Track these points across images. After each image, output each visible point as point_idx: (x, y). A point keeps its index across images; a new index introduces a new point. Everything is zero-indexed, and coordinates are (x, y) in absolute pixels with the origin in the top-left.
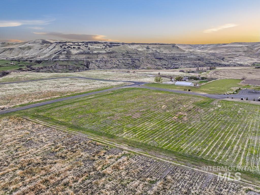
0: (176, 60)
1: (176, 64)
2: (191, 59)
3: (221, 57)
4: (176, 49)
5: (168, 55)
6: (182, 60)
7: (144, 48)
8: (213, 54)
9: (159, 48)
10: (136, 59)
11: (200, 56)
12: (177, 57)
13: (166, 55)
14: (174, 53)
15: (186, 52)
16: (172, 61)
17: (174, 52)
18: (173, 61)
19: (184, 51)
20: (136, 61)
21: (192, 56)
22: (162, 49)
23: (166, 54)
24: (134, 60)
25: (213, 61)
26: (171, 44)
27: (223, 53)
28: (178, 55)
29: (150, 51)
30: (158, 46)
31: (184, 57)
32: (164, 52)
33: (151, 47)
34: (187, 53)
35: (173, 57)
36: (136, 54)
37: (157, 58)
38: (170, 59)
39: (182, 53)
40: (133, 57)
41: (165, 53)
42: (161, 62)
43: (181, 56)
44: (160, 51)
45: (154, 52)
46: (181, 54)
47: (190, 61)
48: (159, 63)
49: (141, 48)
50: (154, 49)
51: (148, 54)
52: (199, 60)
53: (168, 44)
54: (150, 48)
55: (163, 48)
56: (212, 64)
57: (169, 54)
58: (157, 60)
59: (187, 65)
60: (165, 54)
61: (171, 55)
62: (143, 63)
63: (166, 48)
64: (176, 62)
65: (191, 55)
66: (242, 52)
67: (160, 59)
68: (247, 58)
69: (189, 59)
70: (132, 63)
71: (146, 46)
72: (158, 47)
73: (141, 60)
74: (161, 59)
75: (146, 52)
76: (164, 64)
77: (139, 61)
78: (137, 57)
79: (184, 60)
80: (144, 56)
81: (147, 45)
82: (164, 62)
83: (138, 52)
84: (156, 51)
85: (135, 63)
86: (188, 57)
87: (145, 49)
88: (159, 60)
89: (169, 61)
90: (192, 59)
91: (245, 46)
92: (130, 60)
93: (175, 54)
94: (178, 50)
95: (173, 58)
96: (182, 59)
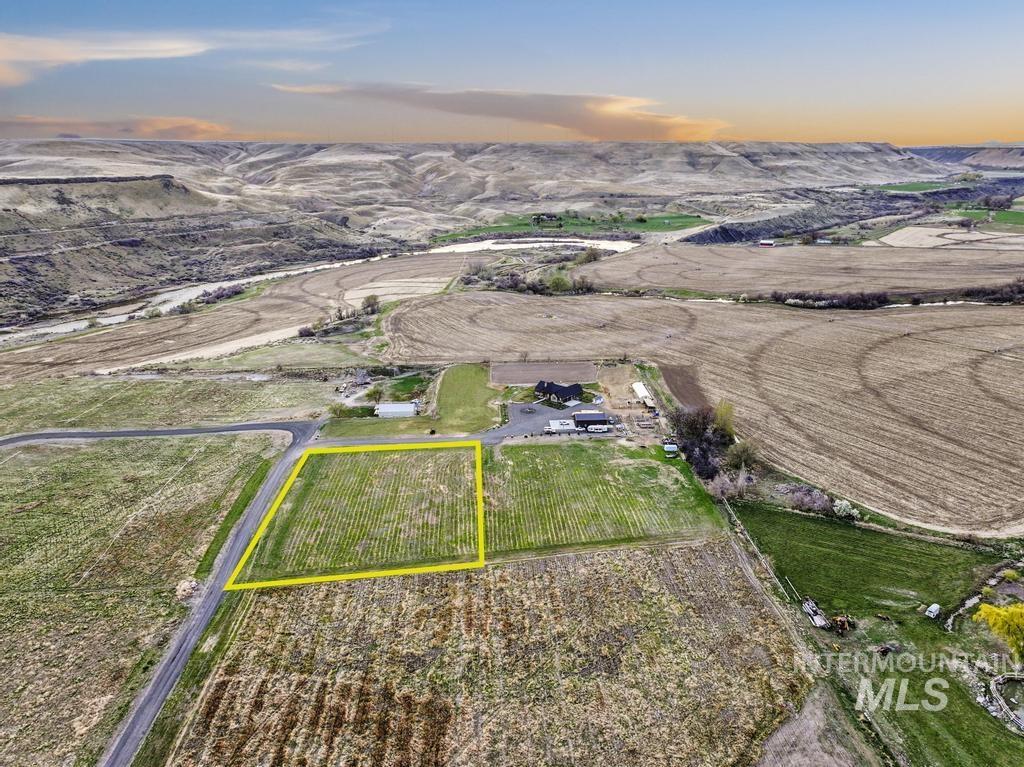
0: (195, 241)
1: (202, 258)
2: (248, 236)
3: (337, 213)
4: (181, 197)
5: (160, 225)
6: (217, 240)
7: (45, 200)
8: (309, 205)
9: (113, 197)
10: (34, 260)
11: (275, 219)
12: (194, 229)
13: (151, 225)
14: (179, 213)
15: (220, 209)
16: (182, 248)
17: (177, 208)
18: (186, 248)
19: (214, 203)
20: (41, 268)
21: (249, 223)
22: (126, 202)
23: (151, 220)
24: (26, 263)
25: (322, 236)
26: (154, 177)
27: (334, 193)
28: (196, 222)
29: (82, 216)
30: (104, 188)
31: (222, 226)
32: (140, 213)
33: (74, 193)
34: (223, 210)
35: (180, 230)
36: (22, 236)
37: (121, 244)
38: (173, 240)
39: (208, 210)
40: (14, 251)
41: (146, 216)
42: (143, 258)
43: (210, 223)
44: (121, 210)
45: (99, 215)
46: (204, 216)
47: (246, 243)
48: (136, 264)
49: (32, 201)
50: (94, 204)
51: (73, 227)
52: (276, 235)
53: (143, 178)
54: (73, 197)
55: (129, 197)
56: (321, 246)
57: (163, 219)
58: (122, 251)
59: (244, 261)
60: (144, 220)
61: (169, 225)
62: (70, 271)
63: (139, 195)
64: (198, 253)
65: (245, 218)
66: (387, 187)
67: (133, 244)
68: (411, 214)
69: (240, 234)
70: (23, 279)
71: (50, 189)
72: (104, 191)
73: (58, 260)
74: (137, 246)
75: (64, 221)
76: (157, 263)
77: (53, 265)
78: (34, 247)
79: (225, 239)
80: (63, 239)
81: (56, 186)
82: (156, 257)
83: (27, 225)
84: (105, 211)
85: (37, 278)
86: (237, 226)
87: (53, 205)
88: (131, 250)
89: (171, 249)
90: (250, 232)
91: (389, 162)
92: (11, 268)
93: (182, 217)
94: (189, 202)
95: (184, 236)
96: (215, 235)
